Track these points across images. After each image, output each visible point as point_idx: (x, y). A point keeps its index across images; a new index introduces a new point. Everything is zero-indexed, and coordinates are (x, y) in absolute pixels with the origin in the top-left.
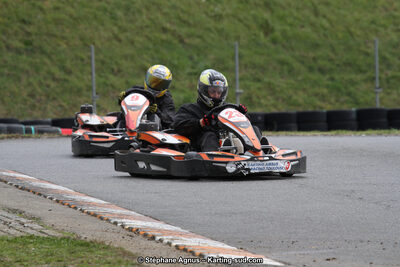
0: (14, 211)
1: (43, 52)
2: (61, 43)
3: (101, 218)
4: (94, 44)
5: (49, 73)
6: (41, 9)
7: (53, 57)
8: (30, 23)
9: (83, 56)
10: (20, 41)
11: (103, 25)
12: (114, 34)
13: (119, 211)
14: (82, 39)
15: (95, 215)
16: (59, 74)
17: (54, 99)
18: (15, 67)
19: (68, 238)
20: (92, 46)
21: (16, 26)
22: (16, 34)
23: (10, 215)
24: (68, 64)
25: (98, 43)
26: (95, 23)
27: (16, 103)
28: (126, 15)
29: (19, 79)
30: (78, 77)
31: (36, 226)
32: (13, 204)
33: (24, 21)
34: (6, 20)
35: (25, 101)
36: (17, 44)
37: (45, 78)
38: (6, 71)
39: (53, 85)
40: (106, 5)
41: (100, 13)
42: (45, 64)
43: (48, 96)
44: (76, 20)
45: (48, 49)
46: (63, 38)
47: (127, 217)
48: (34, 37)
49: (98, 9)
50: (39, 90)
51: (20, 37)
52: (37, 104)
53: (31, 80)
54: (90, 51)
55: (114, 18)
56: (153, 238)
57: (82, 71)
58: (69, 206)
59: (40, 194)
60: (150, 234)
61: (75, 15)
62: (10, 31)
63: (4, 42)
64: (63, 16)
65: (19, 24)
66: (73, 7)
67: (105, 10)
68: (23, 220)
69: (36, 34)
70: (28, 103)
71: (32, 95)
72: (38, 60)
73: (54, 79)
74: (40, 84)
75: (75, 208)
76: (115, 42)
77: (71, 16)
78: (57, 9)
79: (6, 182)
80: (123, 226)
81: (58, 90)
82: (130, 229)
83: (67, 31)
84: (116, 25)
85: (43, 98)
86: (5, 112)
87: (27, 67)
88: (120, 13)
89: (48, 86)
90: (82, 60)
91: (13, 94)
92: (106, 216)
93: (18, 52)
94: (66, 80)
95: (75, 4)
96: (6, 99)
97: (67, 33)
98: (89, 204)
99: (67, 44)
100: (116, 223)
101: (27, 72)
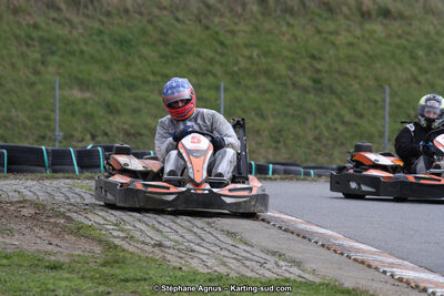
0: (274, 253)
1: (333, 92)
2: (352, 83)
3: (369, 266)
4: (390, 86)
5: (338, 115)
6: (333, 44)
7: (344, 97)
8: (320, 59)
9: (378, 98)
10: (310, 78)
11: (401, 64)
12: (412, 75)
13: (391, 260)
14: (376, 79)
15: (362, 262)
16: (349, 117)
17: (342, 144)
18: (301, 108)
19: (327, 285)
20: (387, 87)
21: (305, 62)
22: (304, 70)
23: (268, 257)
24: (360, 107)
25: (394, 84)
26: (393, 62)
27: (300, 147)
28: (427, 55)
29: (305, 121)
30: (369, 121)
31: (295, 270)
32: (273, 246)
33: (313, 57)
34: (294, 55)
35: (309, 146)
36: (304, 81)
37: (334, 121)
38: (291, 111)
39: (341, 129)
40: (406, 43)
41: (398, 52)
42: (334, 105)
43: (335, 140)
44: (372, 58)
45: (339, 89)
46: (356, 77)
47: (399, 266)
48: (324, 75)
49: (397, 47)
50: (326, 134)
51: (309, 74)
52: (323, 149)
53: (318, 122)
54: (385, 93)
55: (413, 57)
56: (425, 290)
57: (374, 115)
58: (335, 251)
59: (304, 237)
60: (422, 285)
61: (370, 53)
62: (298, 67)
63: (291, 79)
64: (357, 53)
65: (308, 60)
66: (369, 43)
67: (405, 48)
68: (282, 263)
69: (327, 72)
70: (314, 148)
71: (317, 139)
72: (326, 101)
73: (343, 123)
74: (328, 127)
75: (342, 254)
76: (413, 84)
77: (366, 53)
78: (351, 44)
79: (269, 223)
80: (392, 276)
81: (347, 135)
82: (400, 280)
83: (360, 69)
84: (415, 65)
85: (330, 142)
86: (287, 156)
87: (314, 108)
88: (421, 53)
89: (336, 130)
90: (376, 102)
91: (297, 136)
92: (374, 264)
93: (305, 90)
94: (356, 124)
95: (372, 41)
96: (289, 142)
97: (361, 71)
98: (358, 251)
99: (360, 84)
100: (385, 272)
101: (314, 114)
